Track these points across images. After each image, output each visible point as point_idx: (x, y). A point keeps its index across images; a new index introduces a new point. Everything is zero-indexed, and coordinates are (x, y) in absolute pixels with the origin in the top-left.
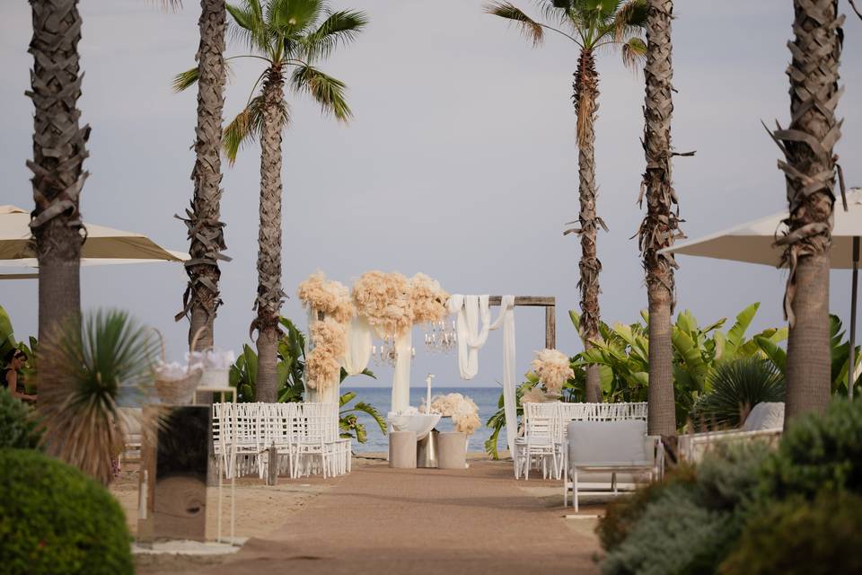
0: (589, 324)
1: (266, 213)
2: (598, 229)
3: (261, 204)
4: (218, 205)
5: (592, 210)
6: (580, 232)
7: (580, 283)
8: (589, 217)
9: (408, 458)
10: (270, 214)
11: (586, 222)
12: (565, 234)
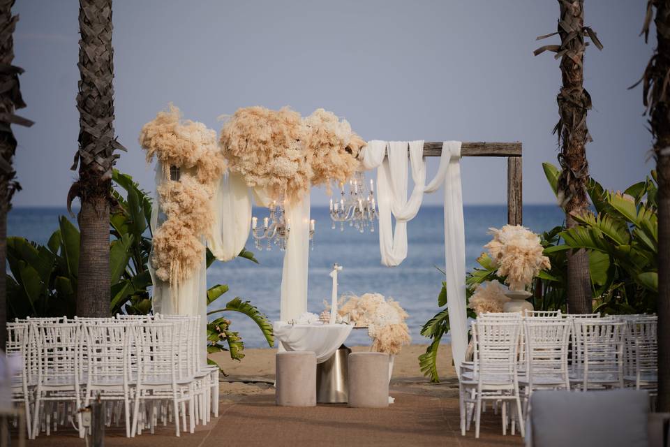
0: (572, 187)
1: (89, 23)
2: (587, 44)
3: (81, 10)
4: (10, 40)
5: (578, 16)
6: (558, 50)
7: (559, 127)
8: (572, 29)
9: (303, 391)
10: (95, 25)
11: (567, 35)
12: (537, 53)
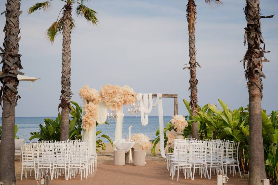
0: (194, 105)
1: (64, 61)
2: (197, 67)
3: (63, 58)
4: (18, 45)
5: (194, 59)
6: (190, 68)
7: (190, 88)
8: (193, 62)
9: (121, 161)
10: (66, 62)
11: (192, 64)
12: (184, 69)
